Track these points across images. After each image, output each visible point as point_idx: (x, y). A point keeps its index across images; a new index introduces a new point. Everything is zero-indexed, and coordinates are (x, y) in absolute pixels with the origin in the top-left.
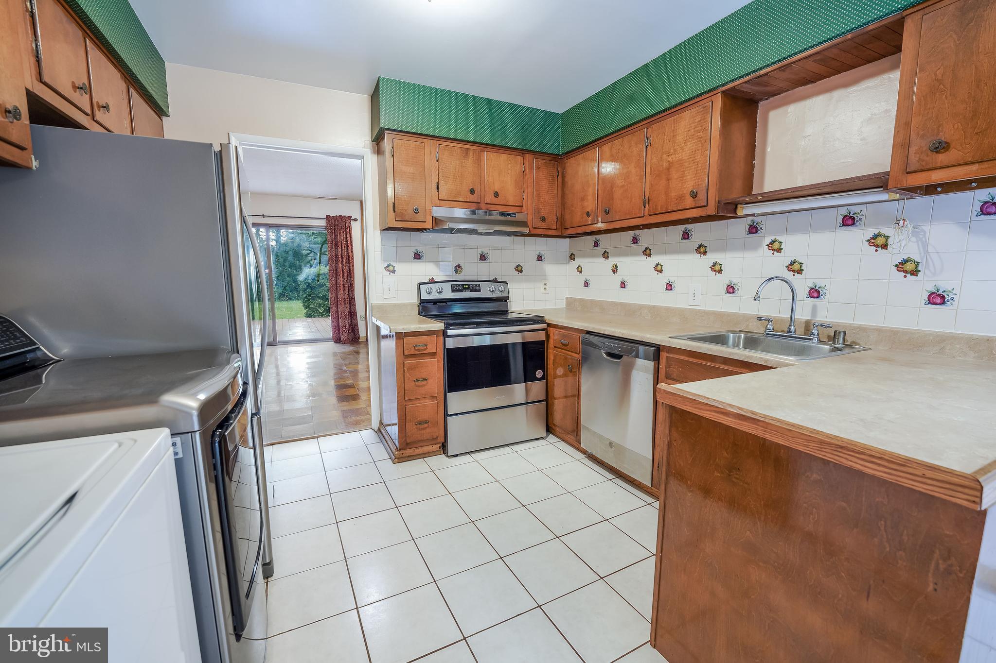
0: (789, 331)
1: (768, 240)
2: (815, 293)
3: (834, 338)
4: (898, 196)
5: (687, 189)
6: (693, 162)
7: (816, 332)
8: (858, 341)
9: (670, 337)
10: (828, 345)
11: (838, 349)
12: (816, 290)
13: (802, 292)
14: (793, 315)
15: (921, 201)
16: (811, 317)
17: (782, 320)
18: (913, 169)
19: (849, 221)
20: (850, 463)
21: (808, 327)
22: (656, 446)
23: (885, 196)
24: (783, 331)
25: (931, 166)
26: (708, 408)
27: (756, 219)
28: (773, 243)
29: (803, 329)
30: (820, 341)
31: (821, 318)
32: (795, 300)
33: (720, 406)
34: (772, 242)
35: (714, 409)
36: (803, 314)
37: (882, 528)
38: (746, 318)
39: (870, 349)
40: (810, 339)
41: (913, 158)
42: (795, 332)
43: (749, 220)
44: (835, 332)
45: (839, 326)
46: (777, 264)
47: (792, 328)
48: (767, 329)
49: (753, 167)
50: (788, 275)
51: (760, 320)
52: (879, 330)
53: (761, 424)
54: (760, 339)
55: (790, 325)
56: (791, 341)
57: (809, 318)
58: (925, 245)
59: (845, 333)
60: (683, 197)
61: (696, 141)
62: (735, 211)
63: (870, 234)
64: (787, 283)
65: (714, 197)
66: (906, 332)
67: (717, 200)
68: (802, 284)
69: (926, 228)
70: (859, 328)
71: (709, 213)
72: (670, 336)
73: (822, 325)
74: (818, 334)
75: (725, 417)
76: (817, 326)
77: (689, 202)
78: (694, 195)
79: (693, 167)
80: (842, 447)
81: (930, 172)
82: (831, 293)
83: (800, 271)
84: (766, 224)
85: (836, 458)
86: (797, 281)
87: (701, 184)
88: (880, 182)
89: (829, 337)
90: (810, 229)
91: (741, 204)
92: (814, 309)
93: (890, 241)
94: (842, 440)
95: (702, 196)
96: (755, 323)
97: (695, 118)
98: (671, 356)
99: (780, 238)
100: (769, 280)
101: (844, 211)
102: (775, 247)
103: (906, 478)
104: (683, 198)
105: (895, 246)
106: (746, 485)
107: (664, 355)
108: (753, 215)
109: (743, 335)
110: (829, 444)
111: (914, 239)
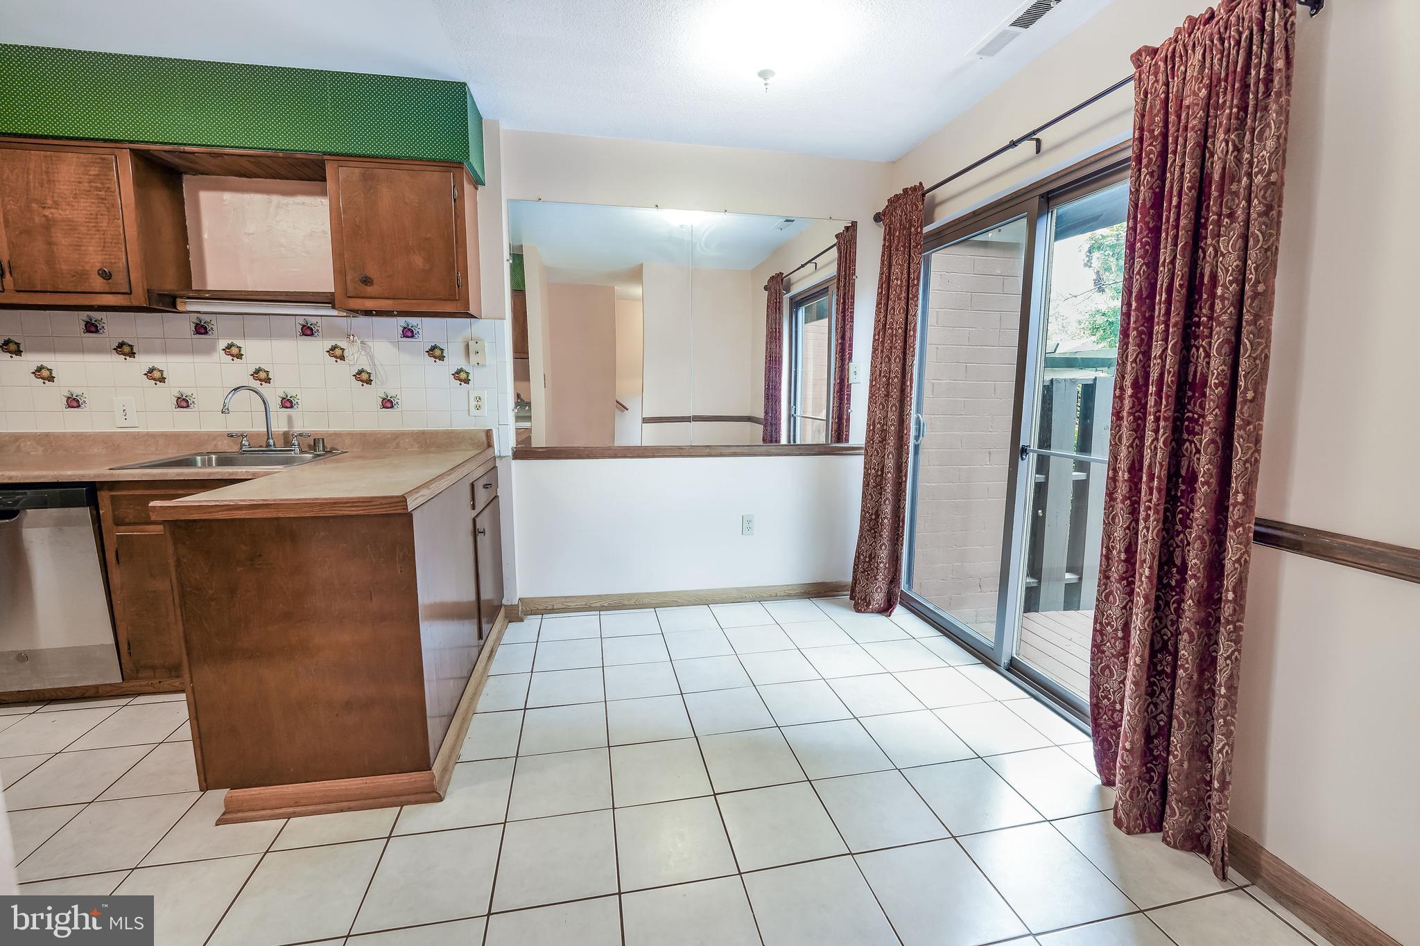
0: (268, 445)
1: (223, 344)
2: (287, 403)
3: (313, 447)
4: (345, 314)
5: (90, 265)
6: (95, 229)
7: (296, 443)
8: (335, 447)
9: (110, 469)
10: (310, 453)
11: (319, 455)
12: (288, 400)
13: (274, 404)
14: (269, 428)
15: (362, 320)
16: (289, 428)
17: (258, 434)
18: (351, 295)
19: (308, 331)
20: (342, 512)
21: (287, 438)
22: (118, 622)
23: (335, 313)
24: (261, 447)
25: (362, 295)
26: (218, 509)
27: (202, 317)
28: (231, 348)
29: (282, 441)
30: (302, 452)
31: (298, 428)
32: (268, 412)
33: (231, 503)
34: (230, 346)
35: (226, 508)
36: (279, 424)
37: (369, 549)
38: (213, 437)
39: (347, 452)
40: (292, 450)
41: (350, 287)
42: (274, 445)
43: (194, 317)
44: (315, 440)
45: (316, 434)
46: (240, 372)
47: (271, 442)
48: (242, 446)
49: (187, 252)
50: (256, 384)
51: (232, 436)
52: (351, 435)
53: (272, 507)
54: (236, 458)
55: (268, 438)
56: (273, 455)
57: (287, 430)
58: (372, 358)
59: (323, 440)
60: (86, 274)
61: (96, 201)
62: (174, 306)
63: (328, 344)
64: (257, 393)
65: (141, 285)
66: (372, 434)
67: (145, 287)
68: (273, 394)
69: (370, 344)
70: (335, 434)
71: (135, 303)
72: (111, 467)
73: (301, 435)
74: (299, 445)
75: (238, 512)
76: (296, 436)
77: (98, 283)
78: (106, 276)
79: (97, 236)
80: (335, 503)
81: (364, 300)
82: (304, 400)
83: (268, 380)
84: (217, 325)
85: (333, 512)
86: (264, 389)
87: (115, 263)
88: (327, 300)
89: (309, 446)
90: (270, 335)
91: (182, 297)
92: (290, 419)
93: (346, 354)
94: (334, 499)
95: (119, 279)
96: (225, 442)
97: (89, 168)
98: (119, 493)
99: (238, 342)
100: (235, 390)
101: (301, 320)
102: (234, 353)
103: (377, 509)
104: (85, 276)
105: (351, 358)
106: (270, 566)
107: (104, 497)
108: (199, 312)
109: (214, 457)
110: (327, 504)
111: (363, 353)
